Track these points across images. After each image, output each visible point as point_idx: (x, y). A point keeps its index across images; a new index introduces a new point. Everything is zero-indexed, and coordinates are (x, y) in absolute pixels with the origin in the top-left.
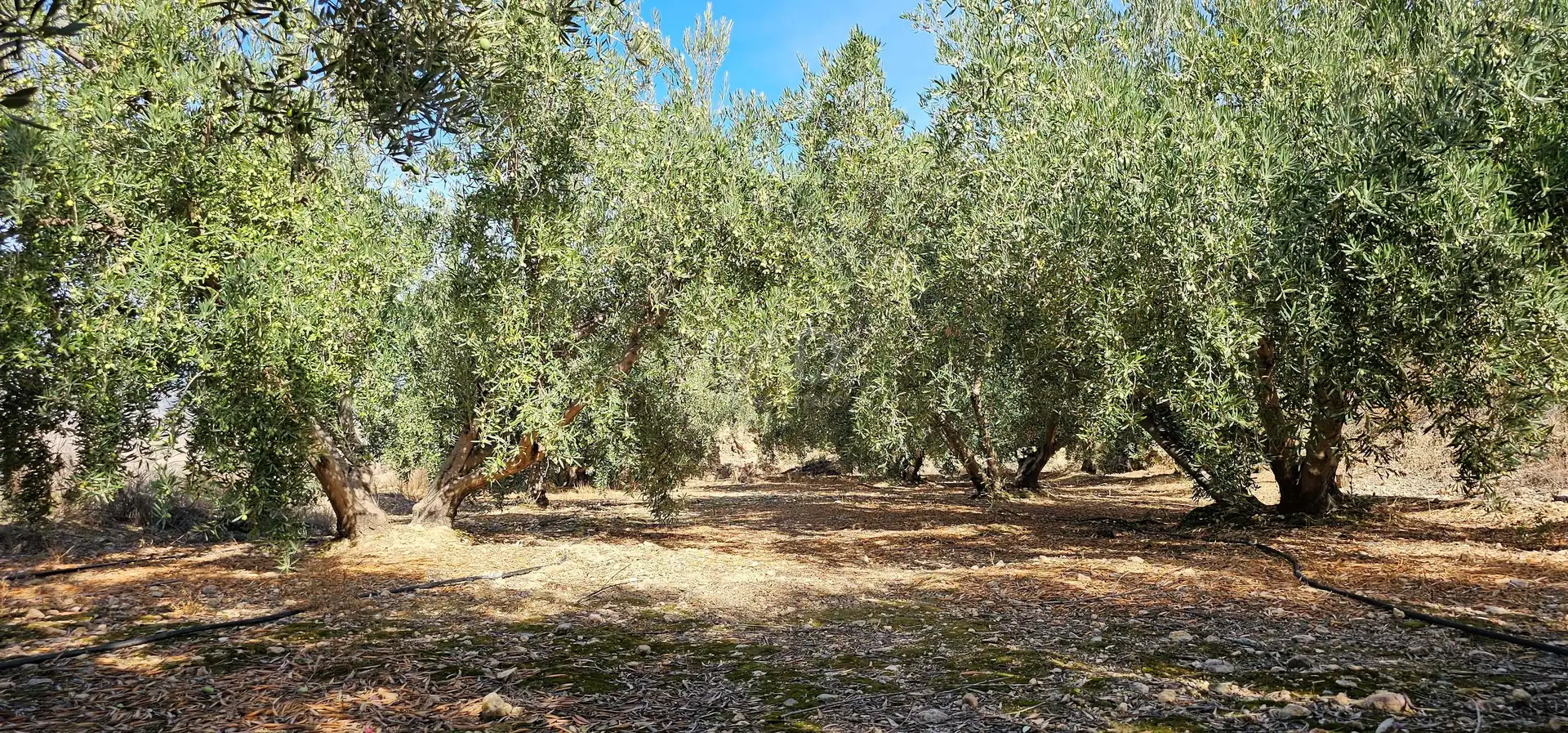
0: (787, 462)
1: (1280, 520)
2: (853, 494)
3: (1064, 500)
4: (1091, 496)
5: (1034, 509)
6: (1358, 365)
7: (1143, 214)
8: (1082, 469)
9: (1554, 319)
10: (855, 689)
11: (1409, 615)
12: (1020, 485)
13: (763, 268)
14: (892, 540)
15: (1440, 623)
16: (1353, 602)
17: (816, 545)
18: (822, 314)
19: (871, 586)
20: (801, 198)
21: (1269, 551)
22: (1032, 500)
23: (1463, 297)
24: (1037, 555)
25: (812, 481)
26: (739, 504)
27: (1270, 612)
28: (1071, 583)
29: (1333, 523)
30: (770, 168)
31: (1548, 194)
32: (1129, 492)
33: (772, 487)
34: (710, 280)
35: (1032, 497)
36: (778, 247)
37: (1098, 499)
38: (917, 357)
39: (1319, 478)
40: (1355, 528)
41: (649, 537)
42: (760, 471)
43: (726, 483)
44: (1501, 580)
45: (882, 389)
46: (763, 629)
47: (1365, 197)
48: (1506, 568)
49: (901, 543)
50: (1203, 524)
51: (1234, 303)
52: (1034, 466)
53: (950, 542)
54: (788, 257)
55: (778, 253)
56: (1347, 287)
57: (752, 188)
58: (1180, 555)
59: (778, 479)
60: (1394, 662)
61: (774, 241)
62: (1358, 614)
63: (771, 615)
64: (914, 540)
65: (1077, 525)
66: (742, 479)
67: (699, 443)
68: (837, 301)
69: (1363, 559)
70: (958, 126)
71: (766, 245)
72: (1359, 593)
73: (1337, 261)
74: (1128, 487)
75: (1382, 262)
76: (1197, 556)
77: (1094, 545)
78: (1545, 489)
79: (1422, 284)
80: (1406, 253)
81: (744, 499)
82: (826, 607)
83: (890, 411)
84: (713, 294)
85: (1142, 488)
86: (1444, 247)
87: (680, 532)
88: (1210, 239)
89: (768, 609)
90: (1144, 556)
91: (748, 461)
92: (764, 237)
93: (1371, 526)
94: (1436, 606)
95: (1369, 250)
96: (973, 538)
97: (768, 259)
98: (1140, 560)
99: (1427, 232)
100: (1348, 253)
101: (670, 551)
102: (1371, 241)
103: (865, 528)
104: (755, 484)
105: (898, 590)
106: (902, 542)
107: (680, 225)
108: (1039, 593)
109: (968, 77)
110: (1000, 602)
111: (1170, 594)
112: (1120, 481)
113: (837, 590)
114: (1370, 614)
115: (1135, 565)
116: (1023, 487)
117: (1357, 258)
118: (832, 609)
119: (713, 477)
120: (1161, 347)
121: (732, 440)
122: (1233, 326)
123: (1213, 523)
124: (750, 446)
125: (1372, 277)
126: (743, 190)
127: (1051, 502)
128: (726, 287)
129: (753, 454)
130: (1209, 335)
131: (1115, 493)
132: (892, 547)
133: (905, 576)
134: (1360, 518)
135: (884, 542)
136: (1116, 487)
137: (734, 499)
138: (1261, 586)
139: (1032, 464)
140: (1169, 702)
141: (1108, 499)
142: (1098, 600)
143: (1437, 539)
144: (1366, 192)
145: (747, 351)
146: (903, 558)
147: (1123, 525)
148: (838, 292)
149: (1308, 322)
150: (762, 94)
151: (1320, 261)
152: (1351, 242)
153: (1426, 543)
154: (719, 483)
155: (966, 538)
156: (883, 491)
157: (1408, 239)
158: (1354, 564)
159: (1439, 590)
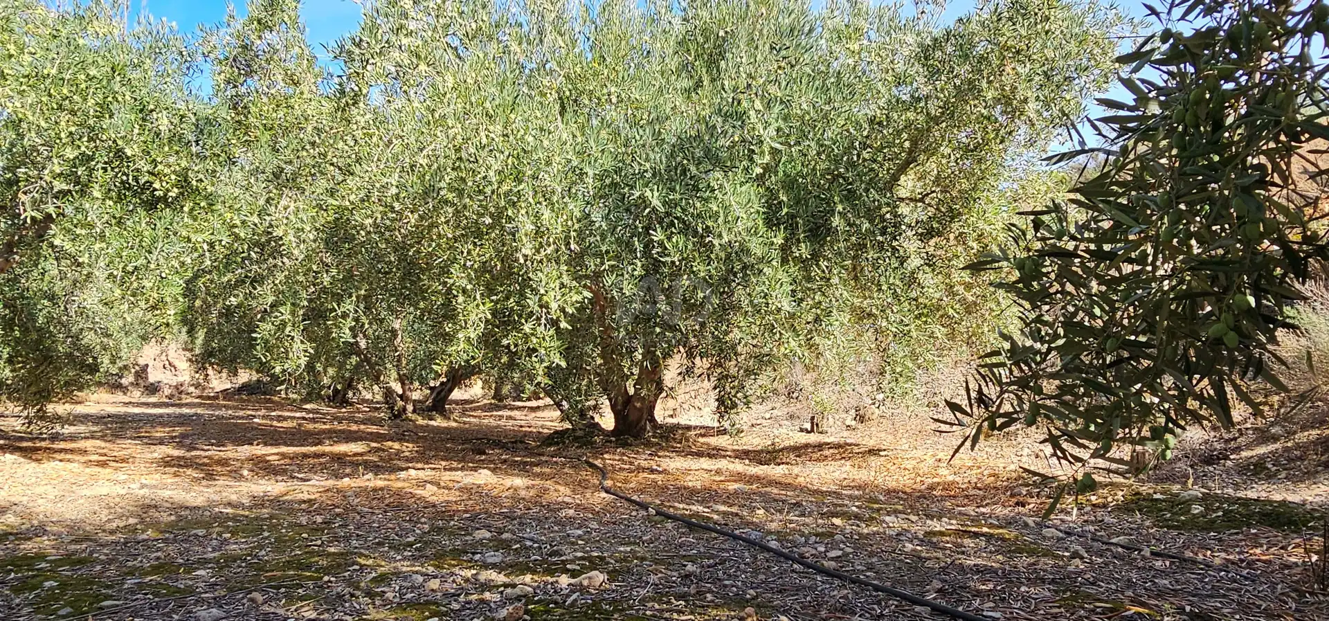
0: (219, 382)
1: (611, 442)
2: (280, 413)
3: (465, 423)
4: (489, 421)
5: (438, 430)
6: (656, 324)
7: (495, 187)
8: (493, 398)
9: (780, 302)
10: (146, 594)
11: (658, 513)
12: (430, 409)
13: (155, 190)
14: (283, 455)
15: (674, 518)
16: (626, 504)
17: (206, 461)
18: (221, 241)
19: (234, 497)
20: (204, 126)
21: (592, 466)
22: (439, 422)
23: (725, 281)
24: (407, 469)
25: (244, 401)
26: (154, 421)
27: (563, 514)
28: (418, 492)
29: (648, 444)
30: (174, 96)
31: (787, 214)
32: (524, 418)
33: (199, 405)
34: (97, 194)
35: (439, 420)
36: (174, 172)
37: (493, 422)
38: (324, 290)
39: (640, 410)
40: (662, 448)
41: (20, 449)
42: (192, 389)
43: (153, 399)
44: (733, 486)
45: (287, 317)
46: (91, 540)
47: (655, 198)
48: (740, 477)
49: (292, 459)
50: (557, 443)
51: (566, 268)
52: (443, 393)
53: (339, 458)
54: (184, 181)
55: (173, 177)
56: (654, 267)
57: (152, 111)
58: (523, 469)
59: (209, 398)
60: (629, 549)
61: (171, 163)
62: (625, 512)
63: (108, 526)
64: (305, 456)
65: (460, 444)
66: (170, 397)
67: (95, 359)
68: (236, 230)
69: (652, 471)
70: (356, 89)
71: (160, 167)
72: (635, 498)
73: (648, 246)
74: (524, 413)
75: (676, 247)
76: (537, 470)
77: (462, 460)
78: (797, 422)
79: (701, 269)
80: (693, 244)
81: (161, 416)
82: (173, 518)
83: (293, 338)
84: (97, 208)
85: (533, 415)
86: (716, 242)
87: (62, 445)
88: (546, 214)
89: (109, 521)
90: (494, 471)
91: (180, 379)
92: (159, 159)
93: (673, 447)
94: (681, 506)
95: (669, 239)
96: (361, 454)
97: (161, 181)
98: (489, 473)
99: (707, 230)
100: (655, 239)
101: (34, 464)
102: (672, 233)
103: (266, 444)
104: (184, 401)
105: (259, 502)
106: (293, 457)
107: (63, 135)
108: (387, 502)
109: (349, 46)
110: (350, 509)
111: (495, 501)
112: (519, 408)
113: (200, 501)
114: (634, 513)
115: (484, 477)
116: (432, 411)
117: (661, 244)
118: (180, 518)
119: (139, 394)
120: (508, 298)
121: (163, 357)
122: (562, 286)
123: (564, 443)
124: (183, 365)
125: (668, 259)
126: (141, 111)
127: (454, 424)
128: (115, 203)
129: (185, 372)
130: (542, 291)
131: (510, 418)
132: (282, 462)
133: (273, 487)
134: (667, 441)
135: (276, 457)
136: (513, 413)
137: (151, 415)
138: (568, 492)
139: (442, 391)
140: (432, 590)
141: (502, 423)
142: (434, 506)
143: (710, 456)
144: (656, 194)
145: (130, 268)
146: (284, 472)
147: (498, 444)
148: (238, 222)
149: (622, 289)
150: (174, 24)
151: (636, 243)
152: (658, 230)
153: (702, 460)
154: (143, 400)
155: (356, 455)
156: (308, 411)
157: (695, 233)
158: (645, 475)
159: (691, 495)
